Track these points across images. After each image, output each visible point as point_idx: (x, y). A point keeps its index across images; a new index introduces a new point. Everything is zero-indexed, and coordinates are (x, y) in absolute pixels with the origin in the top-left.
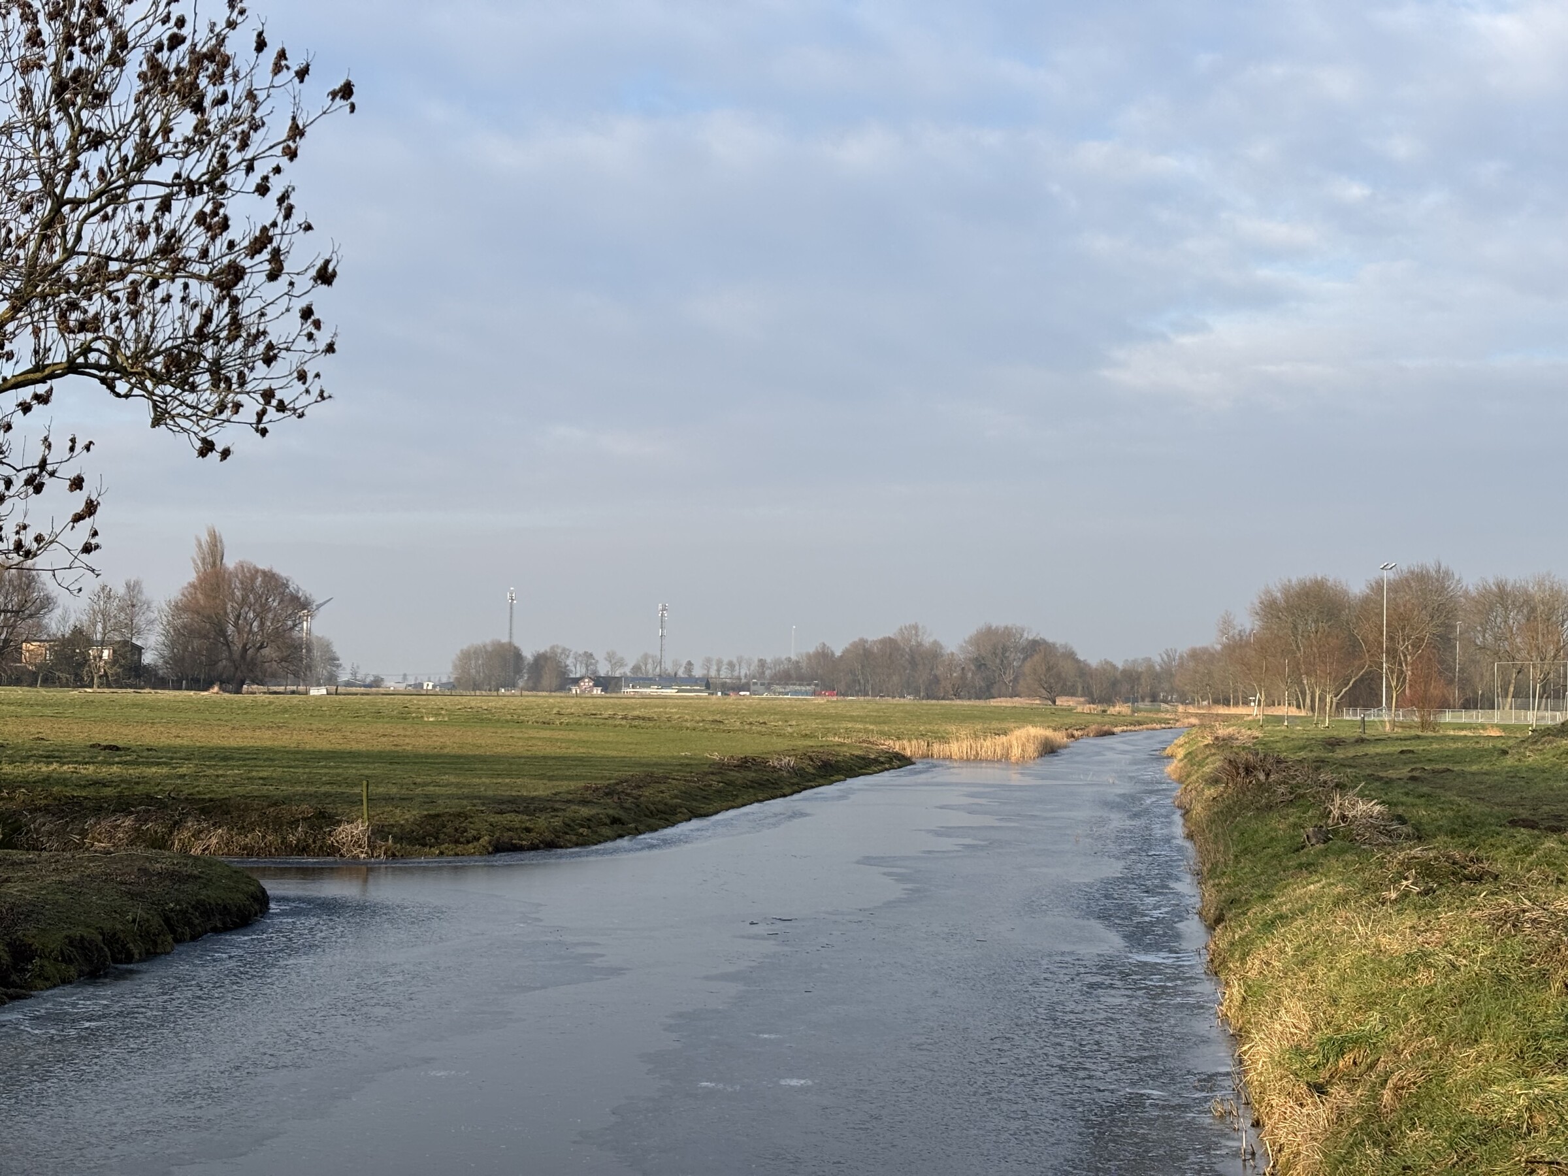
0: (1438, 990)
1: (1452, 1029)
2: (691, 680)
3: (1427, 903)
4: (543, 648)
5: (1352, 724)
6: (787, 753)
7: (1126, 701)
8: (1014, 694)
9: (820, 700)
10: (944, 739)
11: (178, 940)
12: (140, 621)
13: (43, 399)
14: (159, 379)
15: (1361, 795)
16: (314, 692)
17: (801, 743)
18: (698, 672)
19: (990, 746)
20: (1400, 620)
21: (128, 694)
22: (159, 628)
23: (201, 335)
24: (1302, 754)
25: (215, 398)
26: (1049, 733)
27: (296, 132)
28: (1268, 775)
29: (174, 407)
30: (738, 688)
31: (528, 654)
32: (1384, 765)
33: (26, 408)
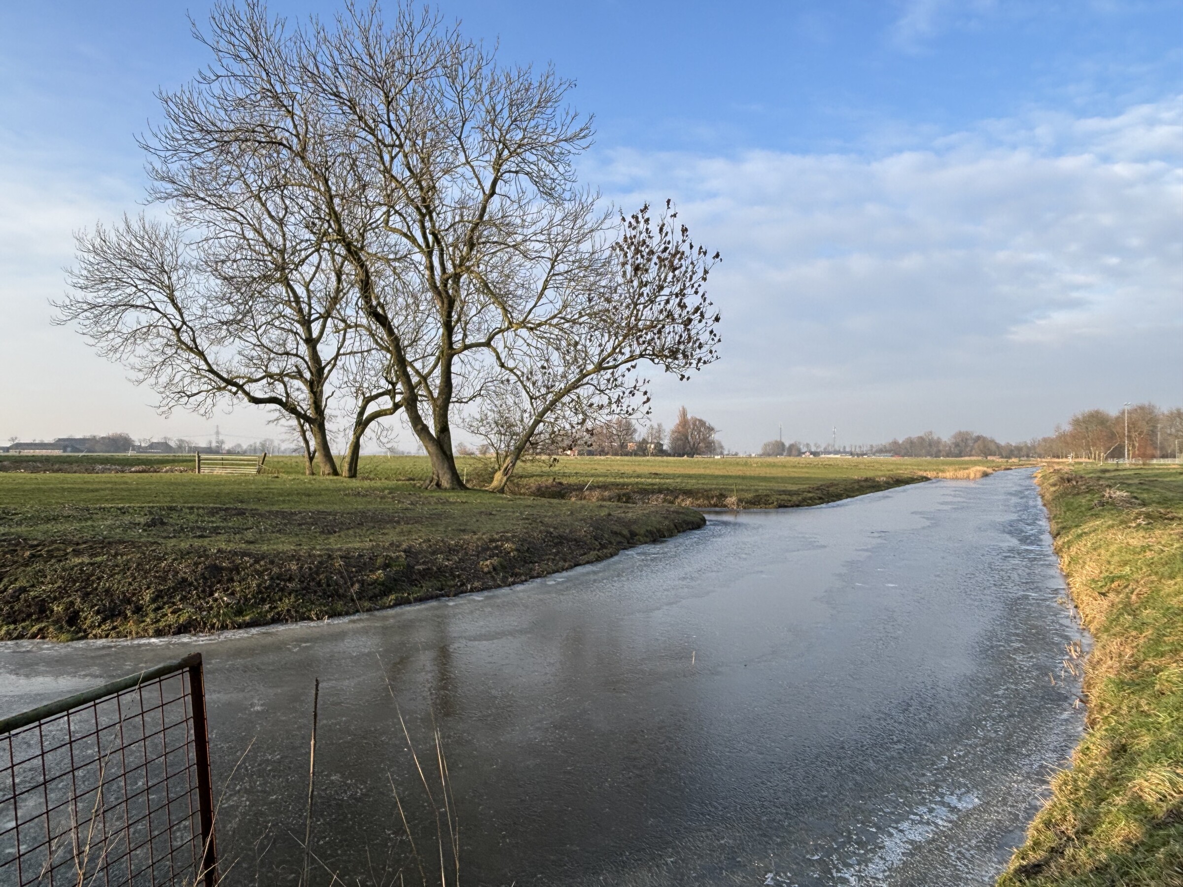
0: (1156, 559)
1: (1162, 574)
2: (845, 453)
3: (1149, 528)
4: (792, 442)
5: (1112, 464)
6: (882, 476)
7: (1016, 457)
8: (970, 456)
9: (894, 459)
10: (943, 471)
11: (679, 532)
12: (662, 436)
13: (634, 367)
14: (667, 357)
15: (1118, 489)
16: (716, 457)
17: (888, 473)
18: (848, 449)
19: (961, 474)
20: (1133, 425)
21: (659, 458)
22: (668, 438)
23: (679, 343)
24: (1091, 475)
25: (684, 361)
26: (985, 469)
27: (706, 272)
28: (1077, 482)
29: (672, 365)
30: (863, 455)
31: (787, 445)
32: (1127, 479)
33: (629, 370)
